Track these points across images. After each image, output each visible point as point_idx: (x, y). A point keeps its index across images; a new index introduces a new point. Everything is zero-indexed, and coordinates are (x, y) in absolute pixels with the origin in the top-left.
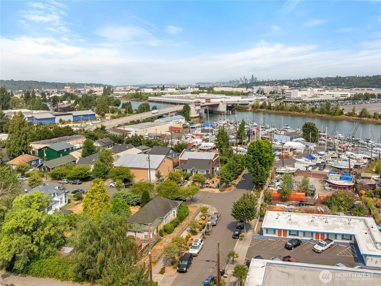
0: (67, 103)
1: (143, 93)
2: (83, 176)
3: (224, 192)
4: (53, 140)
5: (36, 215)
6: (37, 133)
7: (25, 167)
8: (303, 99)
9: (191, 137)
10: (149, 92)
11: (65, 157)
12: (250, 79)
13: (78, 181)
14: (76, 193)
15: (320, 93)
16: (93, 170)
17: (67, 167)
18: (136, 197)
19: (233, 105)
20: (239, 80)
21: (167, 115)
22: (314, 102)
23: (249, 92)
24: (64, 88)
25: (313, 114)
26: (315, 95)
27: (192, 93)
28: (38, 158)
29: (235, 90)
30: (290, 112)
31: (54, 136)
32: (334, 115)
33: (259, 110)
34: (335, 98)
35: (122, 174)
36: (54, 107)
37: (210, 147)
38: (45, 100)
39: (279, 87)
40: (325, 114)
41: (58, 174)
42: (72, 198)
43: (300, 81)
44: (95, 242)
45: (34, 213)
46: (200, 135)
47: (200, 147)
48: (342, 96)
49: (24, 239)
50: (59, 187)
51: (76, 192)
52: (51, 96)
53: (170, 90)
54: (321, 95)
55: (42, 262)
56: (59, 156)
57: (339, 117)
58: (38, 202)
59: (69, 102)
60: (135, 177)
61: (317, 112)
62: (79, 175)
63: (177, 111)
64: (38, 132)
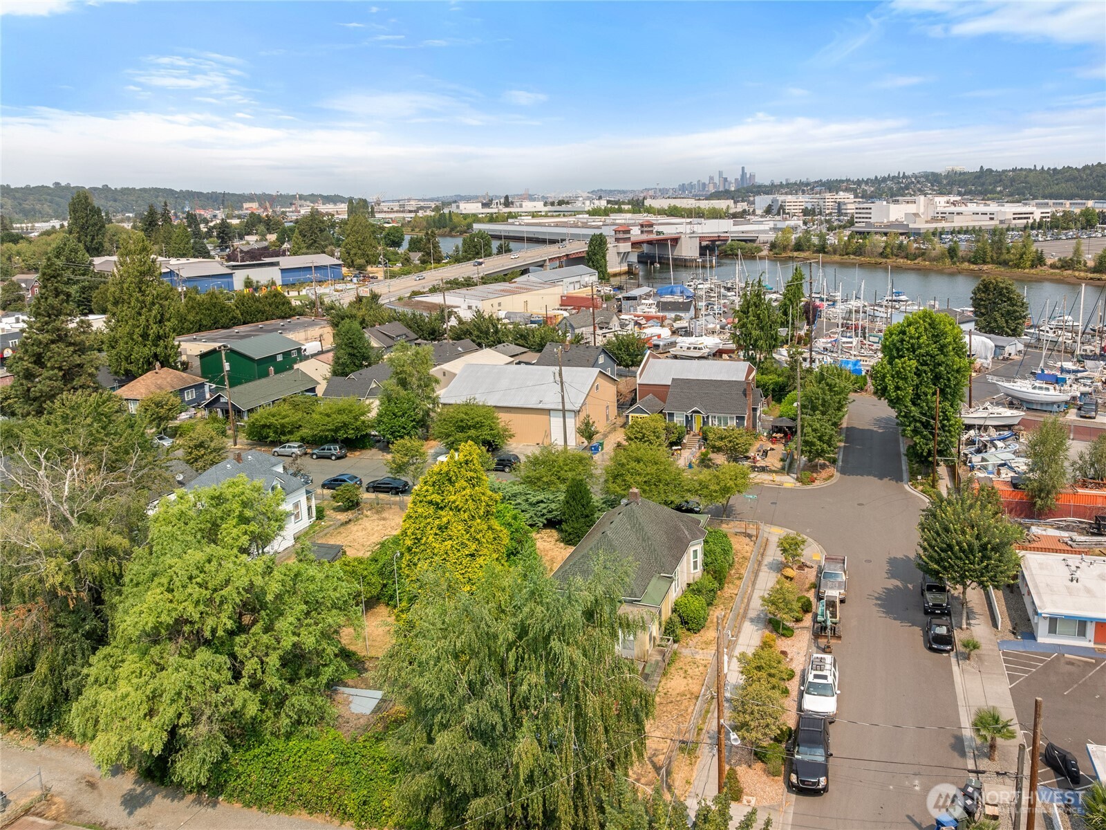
0: (257, 241)
1: (457, 215)
2: (351, 434)
3: (814, 484)
4: (236, 329)
5: (243, 571)
6: (190, 309)
7: (166, 404)
8: (911, 226)
9: (632, 323)
10: (474, 212)
11: (283, 375)
12: (736, 180)
13: (336, 450)
14: (342, 488)
15: (952, 209)
16: (380, 415)
17: (295, 406)
18: (542, 502)
19: (713, 241)
20: (707, 182)
21: (542, 266)
22: (941, 234)
23: (744, 211)
24: (241, 208)
25: (954, 263)
26: (940, 215)
27: (589, 213)
28: (201, 380)
29: (705, 205)
30: (884, 260)
31: (239, 320)
32: (1017, 266)
33: (790, 254)
34: (998, 222)
35: (474, 427)
36: (222, 250)
37: (707, 350)
38: (197, 234)
39: (828, 195)
40: (988, 263)
41: (269, 427)
42: (326, 502)
43: (877, 182)
44: (497, 690)
45: (235, 563)
46: (657, 318)
47: (673, 351)
48: (1018, 216)
49: (206, 667)
50: (284, 468)
51: (340, 485)
52: (211, 224)
53: (529, 206)
54: (958, 214)
55: (277, 750)
56: (266, 374)
57: (1033, 271)
58: (244, 520)
59: (263, 238)
60: (511, 436)
61: (963, 260)
62: (337, 430)
63: (567, 255)
64: (193, 307)
